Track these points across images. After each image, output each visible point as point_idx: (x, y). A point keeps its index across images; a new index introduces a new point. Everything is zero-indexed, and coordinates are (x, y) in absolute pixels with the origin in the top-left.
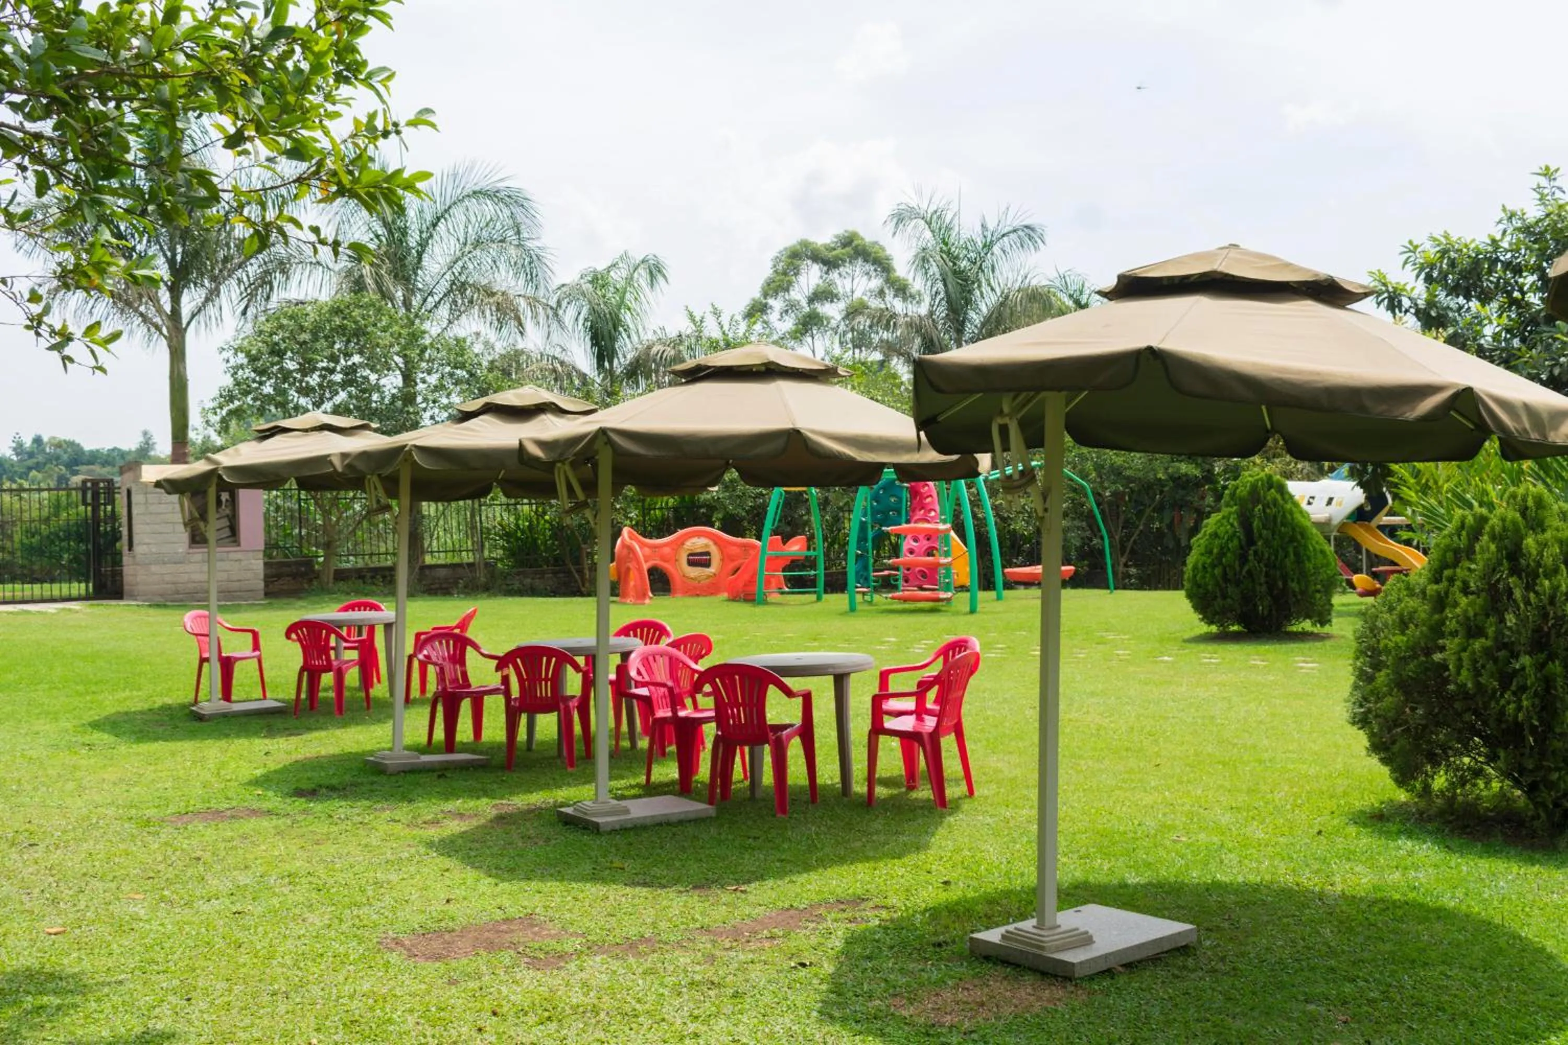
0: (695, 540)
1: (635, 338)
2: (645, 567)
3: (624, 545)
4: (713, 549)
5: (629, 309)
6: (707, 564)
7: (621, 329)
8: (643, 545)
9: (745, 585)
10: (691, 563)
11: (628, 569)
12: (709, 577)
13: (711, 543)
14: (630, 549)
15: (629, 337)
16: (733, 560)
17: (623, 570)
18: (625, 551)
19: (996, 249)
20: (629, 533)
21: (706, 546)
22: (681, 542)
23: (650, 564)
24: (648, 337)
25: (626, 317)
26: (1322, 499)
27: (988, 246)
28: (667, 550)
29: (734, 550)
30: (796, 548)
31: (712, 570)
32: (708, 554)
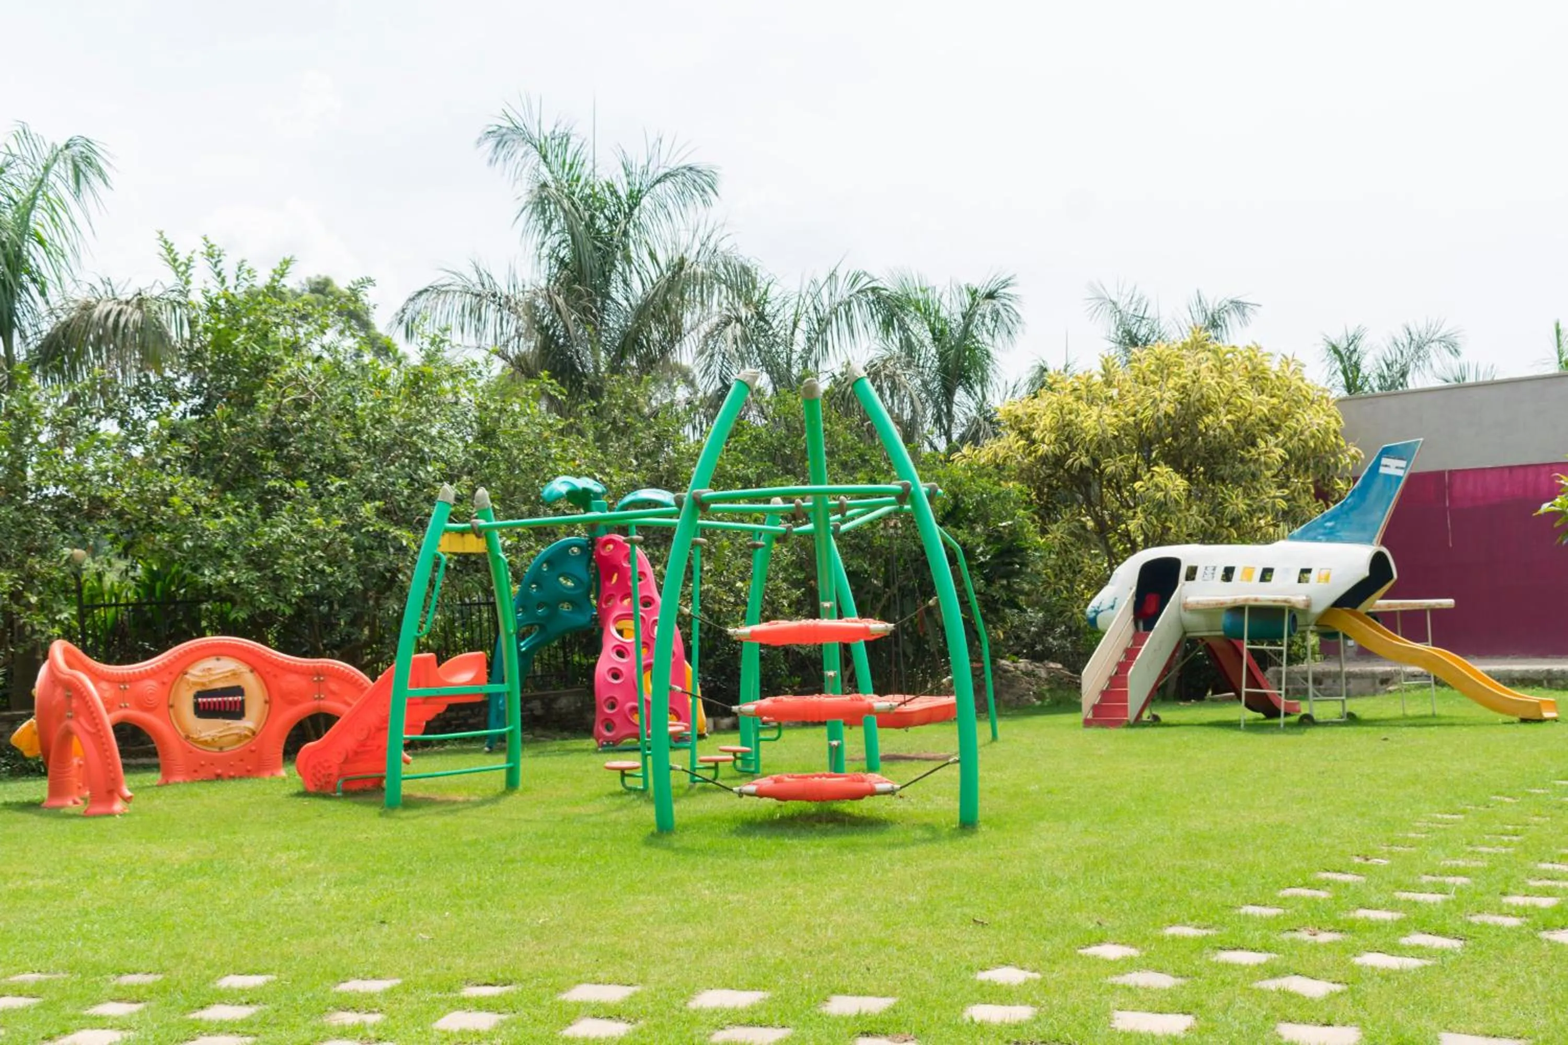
0: (210, 663)
1: (53, 294)
2: (108, 720)
3: (55, 679)
4: (251, 683)
5: (41, 242)
6: (237, 712)
7: (25, 278)
8: (97, 677)
9: (346, 761)
10: (202, 711)
11: (68, 735)
12: (241, 737)
13: (244, 669)
14: (73, 689)
15: (42, 293)
16: (293, 703)
17: (55, 736)
18: (59, 694)
19: (646, 201)
20: (66, 651)
21: (234, 674)
22: (179, 670)
23: (119, 714)
24: (81, 295)
25: (35, 255)
26: (1287, 570)
27: (635, 198)
28: (150, 685)
29: (293, 682)
30: (466, 677)
31: (248, 723)
32: (238, 691)
